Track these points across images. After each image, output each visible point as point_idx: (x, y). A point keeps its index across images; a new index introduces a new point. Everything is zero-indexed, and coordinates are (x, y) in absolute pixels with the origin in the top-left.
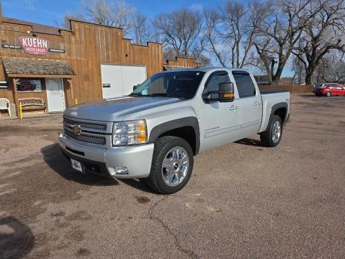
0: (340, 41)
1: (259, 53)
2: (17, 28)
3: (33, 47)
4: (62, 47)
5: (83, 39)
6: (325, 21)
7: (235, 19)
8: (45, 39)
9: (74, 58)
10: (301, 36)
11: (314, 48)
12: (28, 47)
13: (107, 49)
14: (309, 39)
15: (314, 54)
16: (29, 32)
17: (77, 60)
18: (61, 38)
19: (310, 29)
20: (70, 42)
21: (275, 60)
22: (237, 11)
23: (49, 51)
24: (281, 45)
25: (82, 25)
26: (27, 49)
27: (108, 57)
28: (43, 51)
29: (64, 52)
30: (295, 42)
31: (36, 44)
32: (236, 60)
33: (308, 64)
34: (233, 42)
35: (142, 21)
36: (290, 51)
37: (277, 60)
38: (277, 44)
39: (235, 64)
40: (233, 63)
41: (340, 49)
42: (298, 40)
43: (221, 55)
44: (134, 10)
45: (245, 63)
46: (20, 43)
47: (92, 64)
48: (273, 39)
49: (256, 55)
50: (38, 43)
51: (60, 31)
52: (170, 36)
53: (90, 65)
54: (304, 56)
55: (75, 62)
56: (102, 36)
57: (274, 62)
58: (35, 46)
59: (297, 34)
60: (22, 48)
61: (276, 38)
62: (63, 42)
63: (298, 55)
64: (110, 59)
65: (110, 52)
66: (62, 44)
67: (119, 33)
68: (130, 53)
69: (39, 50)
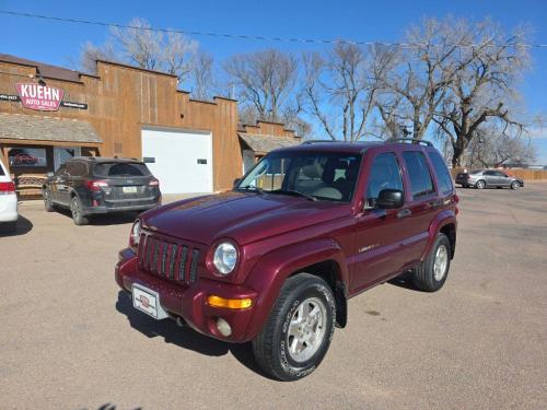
0: (501, 105)
1: (384, 119)
2: (13, 69)
3: (36, 98)
4: (83, 101)
5: (116, 88)
6: (480, 75)
7: (349, 67)
8: (56, 87)
10: (446, 95)
11: (465, 115)
12: (30, 98)
13: (153, 106)
14: (458, 100)
15: (464, 123)
16: (31, 76)
17: (105, 120)
18: (81, 87)
19: (459, 85)
20: (95, 93)
21: (408, 129)
22: (352, 55)
23: (62, 105)
24: (416, 108)
25: (115, 68)
26: (28, 101)
27: (153, 117)
28: (53, 104)
29: (86, 108)
30: (437, 103)
31: (42, 95)
32: (349, 127)
33: (456, 137)
34: (346, 100)
35: (206, 63)
36: (430, 116)
37: (411, 129)
38: (412, 105)
39: (348, 132)
40: (344, 132)
41: (502, 116)
42: (442, 102)
43: (327, 120)
44: (194, 45)
45: (363, 132)
46: (17, 92)
47: (128, 127)
48: (405, 98)
49: (380, 121)
50: (46, 93)
51: (80, 75)
52: (249, 87)
53: (125, 128)
54: (450, 126)
55: (102, 124)
56: (145, 84)
57: (406, 132)
58: (40, 97)
59: (439, 93)
60: (19, 99)
61: (408, 97)
62: (84, 92)
63: (441, 124)
64: (157, 120)
65: (156, 110)
66: (82, 95)
67: (172, 84)
68: (186, 113)
69: (46, 104)
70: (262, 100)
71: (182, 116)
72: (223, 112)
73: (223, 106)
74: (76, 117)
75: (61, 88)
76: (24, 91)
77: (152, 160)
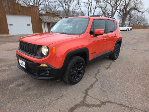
0: (136, 6)
1: (102, 11)
13: (9, 9)
33: (123, 16)
37: (110, 14)
41: (137, 9)
42: (119, 6)
54: (121, 13)
63: (119, 13)
64: (11, 13)
68: (21, 10)
70: (65, 6)
71: (19, 11)
72: (34, 10)
77: (12, 25)
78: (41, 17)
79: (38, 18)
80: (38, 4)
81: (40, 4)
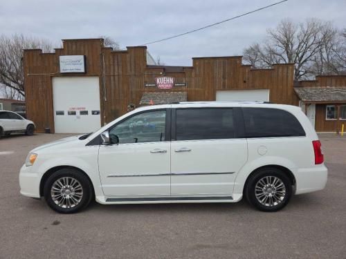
2: (154, 72)
3: (163, 84)
4: (184, 81)
5: (202, 72)
8: (171, 76)
9: (193, 89)
12: (160, 84)
13: (224, 78)
16: (161, 73)
17: (195, 91)
18: (184, 74)
20: (190, 77)
23: (174, 85)
26: (159, 86)
27: (224, 84)
28: (170, 86)
29: (185, 85)
31: (166, 82)
46: (155, 82)
47: (208, 93)
50: (167, 80)
51: (183, 68)
53: (206, 94)
55: (194, 93)
56: (220, 67)
60: (156, 86)
62: (185, 77)
64: (226, 87)
65: (226, 80)
66: (184, 79)
67: (238, 62)
68: (248, 79)
69: (167, 86)
71: (245, 82)
72: (280, 74)
73: (280, 70)
74: (181, 91)
75: (174, 77)
76: (158, 81)
78: (297, 91)
79: (289, 93)
80: (300, 61)
81: (305, 61)
